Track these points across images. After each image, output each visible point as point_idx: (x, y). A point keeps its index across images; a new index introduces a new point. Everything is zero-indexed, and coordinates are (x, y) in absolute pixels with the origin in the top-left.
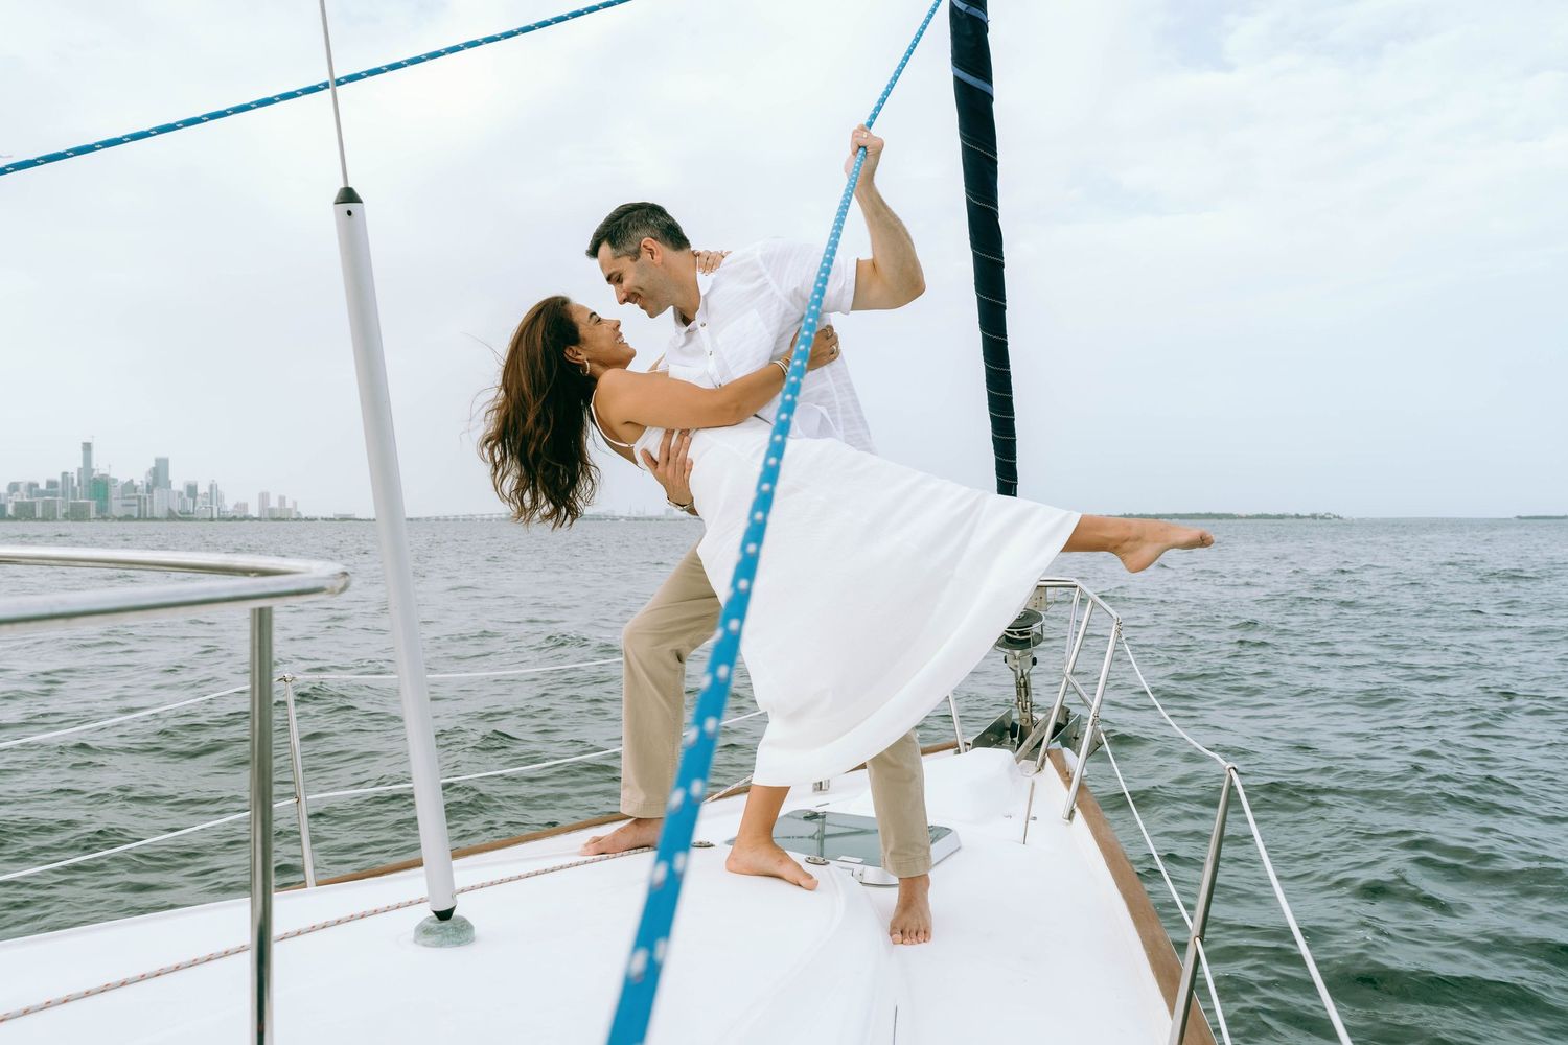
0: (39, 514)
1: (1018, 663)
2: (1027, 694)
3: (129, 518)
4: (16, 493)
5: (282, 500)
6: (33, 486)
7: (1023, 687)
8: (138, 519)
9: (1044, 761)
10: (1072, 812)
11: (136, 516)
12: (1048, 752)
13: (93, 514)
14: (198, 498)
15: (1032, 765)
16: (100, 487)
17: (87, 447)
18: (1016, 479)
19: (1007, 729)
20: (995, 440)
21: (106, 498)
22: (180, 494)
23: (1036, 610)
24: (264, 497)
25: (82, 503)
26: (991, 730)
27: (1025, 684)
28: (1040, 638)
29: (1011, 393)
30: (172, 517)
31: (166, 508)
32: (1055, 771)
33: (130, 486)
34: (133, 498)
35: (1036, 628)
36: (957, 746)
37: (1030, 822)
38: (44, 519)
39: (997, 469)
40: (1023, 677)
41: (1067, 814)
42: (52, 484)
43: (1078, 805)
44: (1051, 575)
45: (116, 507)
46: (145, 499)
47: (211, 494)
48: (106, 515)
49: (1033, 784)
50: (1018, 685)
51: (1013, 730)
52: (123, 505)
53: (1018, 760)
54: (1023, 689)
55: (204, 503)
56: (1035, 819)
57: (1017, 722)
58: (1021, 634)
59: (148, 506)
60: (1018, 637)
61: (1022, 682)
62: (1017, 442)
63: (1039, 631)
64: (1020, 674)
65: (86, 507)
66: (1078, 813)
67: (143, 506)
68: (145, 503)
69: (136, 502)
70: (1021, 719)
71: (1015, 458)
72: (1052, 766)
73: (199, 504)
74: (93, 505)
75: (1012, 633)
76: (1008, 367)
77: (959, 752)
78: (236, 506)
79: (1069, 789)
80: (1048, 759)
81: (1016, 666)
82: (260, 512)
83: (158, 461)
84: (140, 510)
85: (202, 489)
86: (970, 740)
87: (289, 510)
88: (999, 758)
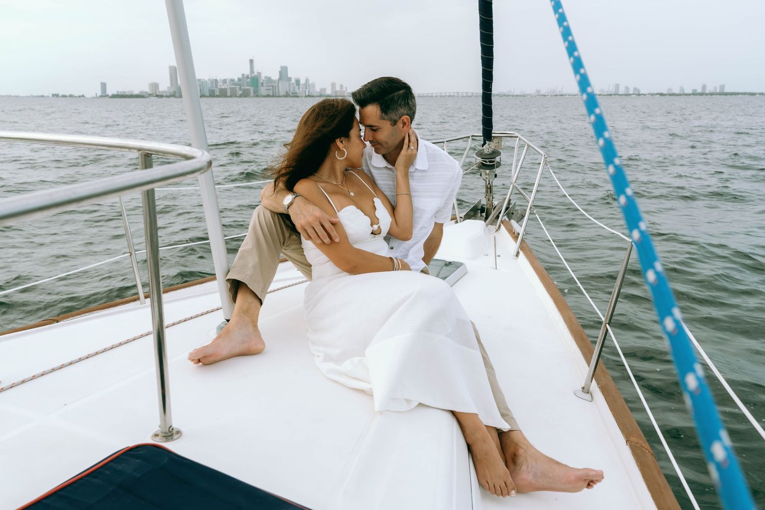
0: (229, 94)
1: (487, 176)
2: (491, 192)
3: (268, 96)
4: (225, 84)
5: (341, 86)
6: (232, 80)
7: (489, 189)
8: (273, 96)
9: (500, 226)
10: (518, 253)
11: (271, 94)
12: (502, 222)
13: (252, 94)
14: (300, 86)
15: (493, 228)
16: (255, 81)
17: (251, 61)
18: (492, 80)
19: (479, 209)
20: (482, 58)
21: (257, 86)
22: (293, 84)
23: (496, 148)
24: (333, 85)
25: (248, 89)
26: (472, 210)
27: (490, 187)
28: (499, 164)
29: (492, 32)
30: (287, 95)
31: (285, 91)
32: (507, 232)
33: (269, 80)
34: (270, 86)
35: (497, 159)
36: (456, 218)
37: (497, 258)
38: (231, 96)
39: (482, 74)
40: (489, 184)
41: (515, 254)
42: (239, 80)
43: (521, 249)
44: (504, 131)
45: (263, 91)
46: (275, 86)
47: (306, 83)
48: (258, 94)
49: (495, 238)
50: (487, 188)
51: (482, 210)
52: (266, 90)
53: (487, 225)
54: (489, 190)
55: (303, 88)
56: (499, 256)
57: (486, 207)
58: (490, 162)
59: (277, 90)
60: (488, 163)
61: (489, 186)
62: (494, 60)
63: (498, 160)
64: (488, 183)
65: (248, 90)
66: (521, 253)
67: (274, 90)
68: (276, 88)
69: (271, 88)
70: (487, 205)
71: (492, 68)
72: (505, 229)
73: (301, 89)
74: (252, 89)
75: (486, 161)
76: (492, 17)
77: (457, 222)
78: (321, 90)
79: (516, 242)
80: (502, 225)
81: (487, 178)
82: (332, 92)
83: (282, 68)
84: (273, 92)
85: (302, 82)
86: (463, 215)
87: (344, 91)
88: (477, 225)
